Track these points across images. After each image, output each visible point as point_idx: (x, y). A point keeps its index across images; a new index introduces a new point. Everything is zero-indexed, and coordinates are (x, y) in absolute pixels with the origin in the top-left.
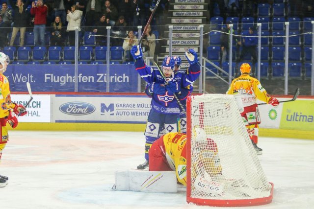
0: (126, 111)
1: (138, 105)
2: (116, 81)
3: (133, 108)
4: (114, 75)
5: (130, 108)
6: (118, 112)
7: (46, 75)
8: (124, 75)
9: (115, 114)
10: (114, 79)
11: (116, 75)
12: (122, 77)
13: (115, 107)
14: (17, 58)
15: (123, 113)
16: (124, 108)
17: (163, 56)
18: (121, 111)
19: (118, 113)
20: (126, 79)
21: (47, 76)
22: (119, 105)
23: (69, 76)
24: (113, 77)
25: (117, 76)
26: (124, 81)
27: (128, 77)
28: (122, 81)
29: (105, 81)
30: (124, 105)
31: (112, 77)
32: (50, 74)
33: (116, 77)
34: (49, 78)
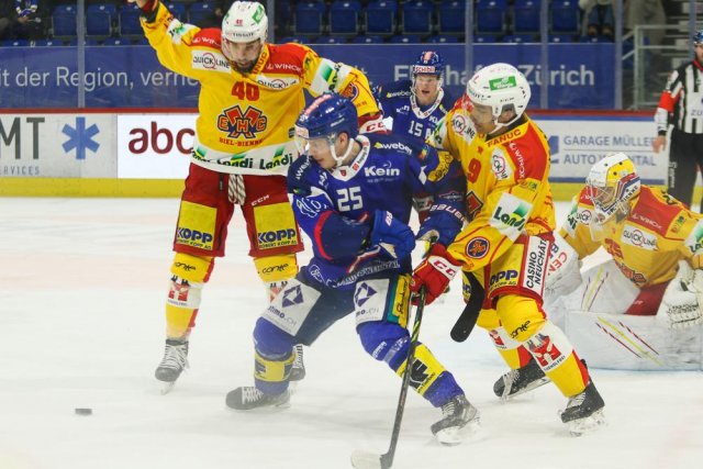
0: (588, 154)
1: (615, 139)
2: (563, 83)
3: (603, 147)
4: (559, 69)
5: (596, 147)
6: (568, 156)
7: (397, 68)
8: (583, 67)
9: (562, 160)
10: (558, 77)
11: (563, 67)
12: (576, 73)
13: (561, 145)
14: (329, 28)
15: (581, 158)
16: (583, 147)
17: (676, 22)
18: (576, 154)
19: (567, 159)
20: (587, 77)
21: (401, 71)
22: (572, 139)
23: (452, 69)
24: (557, 72)
25: (567, 71)
26: (583, 82)
27: (591, 74)
28: (576, 83)
29: (538, 82)
30: (583, 140)
31: (554, 74)
32: (406, 67)
33: (563, 73)
34: (405, 75)
